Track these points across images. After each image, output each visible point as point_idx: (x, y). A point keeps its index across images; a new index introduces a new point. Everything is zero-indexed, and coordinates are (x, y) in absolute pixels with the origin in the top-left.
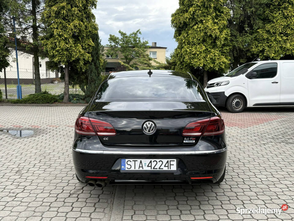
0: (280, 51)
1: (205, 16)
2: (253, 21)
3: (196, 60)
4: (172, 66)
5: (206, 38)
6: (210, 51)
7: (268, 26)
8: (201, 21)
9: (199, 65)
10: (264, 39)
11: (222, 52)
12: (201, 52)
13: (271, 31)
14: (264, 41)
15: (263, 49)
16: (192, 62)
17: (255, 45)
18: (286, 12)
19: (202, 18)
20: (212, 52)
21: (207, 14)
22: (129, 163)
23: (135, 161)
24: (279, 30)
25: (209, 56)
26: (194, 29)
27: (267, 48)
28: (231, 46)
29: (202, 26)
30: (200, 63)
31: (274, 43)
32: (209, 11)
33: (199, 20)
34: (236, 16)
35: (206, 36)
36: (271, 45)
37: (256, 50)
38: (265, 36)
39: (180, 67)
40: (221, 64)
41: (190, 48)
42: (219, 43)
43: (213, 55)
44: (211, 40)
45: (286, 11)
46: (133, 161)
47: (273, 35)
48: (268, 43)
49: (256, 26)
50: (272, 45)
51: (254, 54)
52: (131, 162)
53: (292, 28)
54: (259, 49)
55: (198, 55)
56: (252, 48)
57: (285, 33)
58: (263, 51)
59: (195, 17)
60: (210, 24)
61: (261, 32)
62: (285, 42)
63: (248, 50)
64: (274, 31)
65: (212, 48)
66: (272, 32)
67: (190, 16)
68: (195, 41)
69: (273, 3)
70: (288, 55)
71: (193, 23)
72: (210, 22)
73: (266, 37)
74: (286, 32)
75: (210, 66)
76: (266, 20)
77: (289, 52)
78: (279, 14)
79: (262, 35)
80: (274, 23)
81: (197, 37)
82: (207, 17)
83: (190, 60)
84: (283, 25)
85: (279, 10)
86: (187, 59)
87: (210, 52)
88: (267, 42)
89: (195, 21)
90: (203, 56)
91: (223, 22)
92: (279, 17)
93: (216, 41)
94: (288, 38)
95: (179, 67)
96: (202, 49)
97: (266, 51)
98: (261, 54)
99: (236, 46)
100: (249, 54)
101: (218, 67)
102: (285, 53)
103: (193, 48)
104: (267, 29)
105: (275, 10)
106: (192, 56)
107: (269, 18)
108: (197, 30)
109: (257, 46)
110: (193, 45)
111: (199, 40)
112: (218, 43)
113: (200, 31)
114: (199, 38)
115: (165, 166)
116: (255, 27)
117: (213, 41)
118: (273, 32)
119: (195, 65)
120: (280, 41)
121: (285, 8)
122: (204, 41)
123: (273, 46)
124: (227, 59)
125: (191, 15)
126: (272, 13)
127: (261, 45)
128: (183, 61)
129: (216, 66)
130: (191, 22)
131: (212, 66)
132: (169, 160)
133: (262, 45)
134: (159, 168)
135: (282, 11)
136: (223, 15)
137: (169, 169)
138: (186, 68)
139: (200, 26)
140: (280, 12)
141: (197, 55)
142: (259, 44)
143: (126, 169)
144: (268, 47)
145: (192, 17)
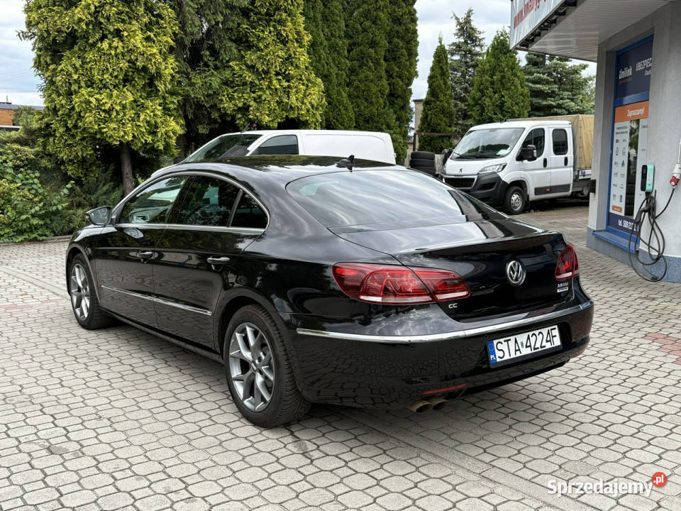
0: (278, 111)
1: (123, 21)
2: (218, 44)
3: (113, 125)
4: (38, 137)
5: (131, 74)
6: (143, 104)
7: (251, 57)
8: (118, 33)
9: (123, 137)
10: (245, 84)
11: (164, 109)
12: (124, 107)
13: (260, 67)
14: (245, 87)
15: (245, 104)
16: (104, 130)
17: (228, 95)
18: (284, 30)
19: (120, 26)
20: (147, 108)
21: (130, 18)
22: (500, 346)
23: (507, 341)
24: (276, 67)
25: (142, 117)
26: (99, 50)
27: (252, 103)
28: (179, 94)
29: (121, 44)
30: (124, 132)
31: (268, 92)
32: (133, 11)
33: (112, 30)
34: (190, 29)
35: (130, 70)
36: (260, 97)
37: (231, 106)
38: (249, 77)
39: (66, 140)
40: (168, 136)
41: (98, 96)
42: (163, 87)
43: (152, 114)
44: (144, 78)
45: (283, 28)
46: (505, 341)
47: (263, 76)
48: (254, 92)
49: (226, 54)
50: (263, 98)
51: (226, 114)
52: (502, 343)
53: (296, 65)
54: (235, 105)
55: (118, 113)
56: (222, 100)
57: (284, 73)
58: (245, 109)
59: (102, 20)
60: (138, 40)
61: (237, 68)
62: (284, 91)
63: (214, 107)
64: (265, 69)
65: (146, 98)
66: (260, 70)
67: (89, 16)
68: (108, 80)
69: (256, 7)
70: (292, 118)
71: (98, 36)
72: (138, 35)
73: (250, 80)
74: (287, 73)
75: (146, 141)
76: (244, 42)
77: (294, 113)
78: (270, 32)
79: (241, 76)
80: (260, 50)
81: (110, 70)
82: (130, 23)
83: (99, 125)
84: (281, 58)
85: (269, 25)
86: (90, 123)
87: (143, 107)
88: (250, 91)
89: (101, 31)
90: (130, 117)
91: (165, 38)
92: (270, 40)
93: (156, 83)
94: (292, 84)
95: (63, 141)
96: (125, 98)
97: (251, 108)
98: (240, 116)
99: (193, 96)
100: (215, 115)
101: (164, 143)
102: (287, 116)
103: (103, 96)
104: (249, 62)
105: (260, 23)
106: (103, 115)
107: (250, 39)
108: (108, 52)
109: (231, 99)
110: (101, 89)
111: (116, 77)
112: (161, 87)
113: (116, 55)
114: (115, 74)
115: (547, 341)
116: (224, 56)
117: (147, 81)
118: (263, 70)
119: (110, 137)
120: (276, 89)
121: (281, 22)
122: (126, 80)
123: (265, 100)
124: (177, 123)
125: (90, 14)
126: (255, 28)
127: (240, 95)
128: (76, 126)
129: (158, 141)
130: (91, 31)
131: (149, 139)
132: (550, 328)
133: (243, 96)
134: (541, 347)
135: (274, 27)
136: (163, 22)
137: (553, 346)
138: (85, 143)
139: (115, 44)
140: (272, 29)
141: (115, 113)
142: (235, 94)
143: (498, 360)
144: (255, 100)
145: (93, 19)
